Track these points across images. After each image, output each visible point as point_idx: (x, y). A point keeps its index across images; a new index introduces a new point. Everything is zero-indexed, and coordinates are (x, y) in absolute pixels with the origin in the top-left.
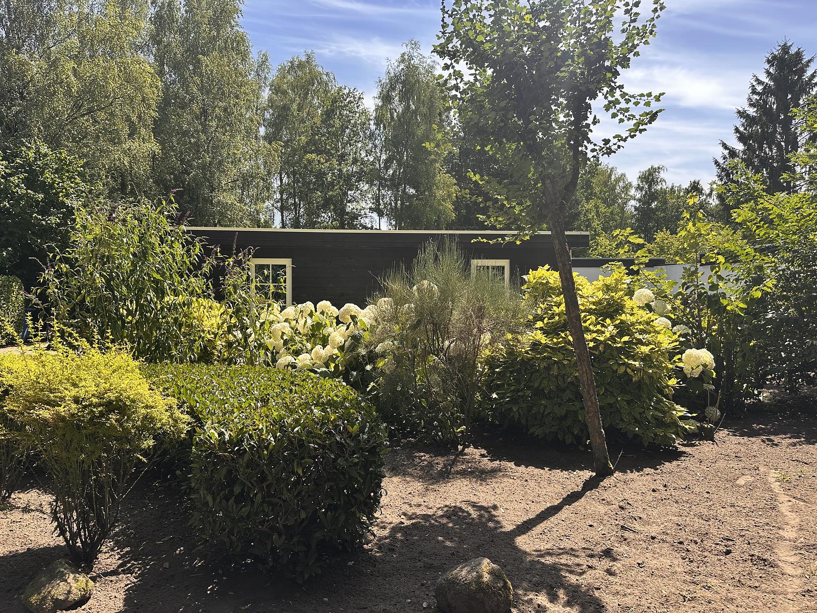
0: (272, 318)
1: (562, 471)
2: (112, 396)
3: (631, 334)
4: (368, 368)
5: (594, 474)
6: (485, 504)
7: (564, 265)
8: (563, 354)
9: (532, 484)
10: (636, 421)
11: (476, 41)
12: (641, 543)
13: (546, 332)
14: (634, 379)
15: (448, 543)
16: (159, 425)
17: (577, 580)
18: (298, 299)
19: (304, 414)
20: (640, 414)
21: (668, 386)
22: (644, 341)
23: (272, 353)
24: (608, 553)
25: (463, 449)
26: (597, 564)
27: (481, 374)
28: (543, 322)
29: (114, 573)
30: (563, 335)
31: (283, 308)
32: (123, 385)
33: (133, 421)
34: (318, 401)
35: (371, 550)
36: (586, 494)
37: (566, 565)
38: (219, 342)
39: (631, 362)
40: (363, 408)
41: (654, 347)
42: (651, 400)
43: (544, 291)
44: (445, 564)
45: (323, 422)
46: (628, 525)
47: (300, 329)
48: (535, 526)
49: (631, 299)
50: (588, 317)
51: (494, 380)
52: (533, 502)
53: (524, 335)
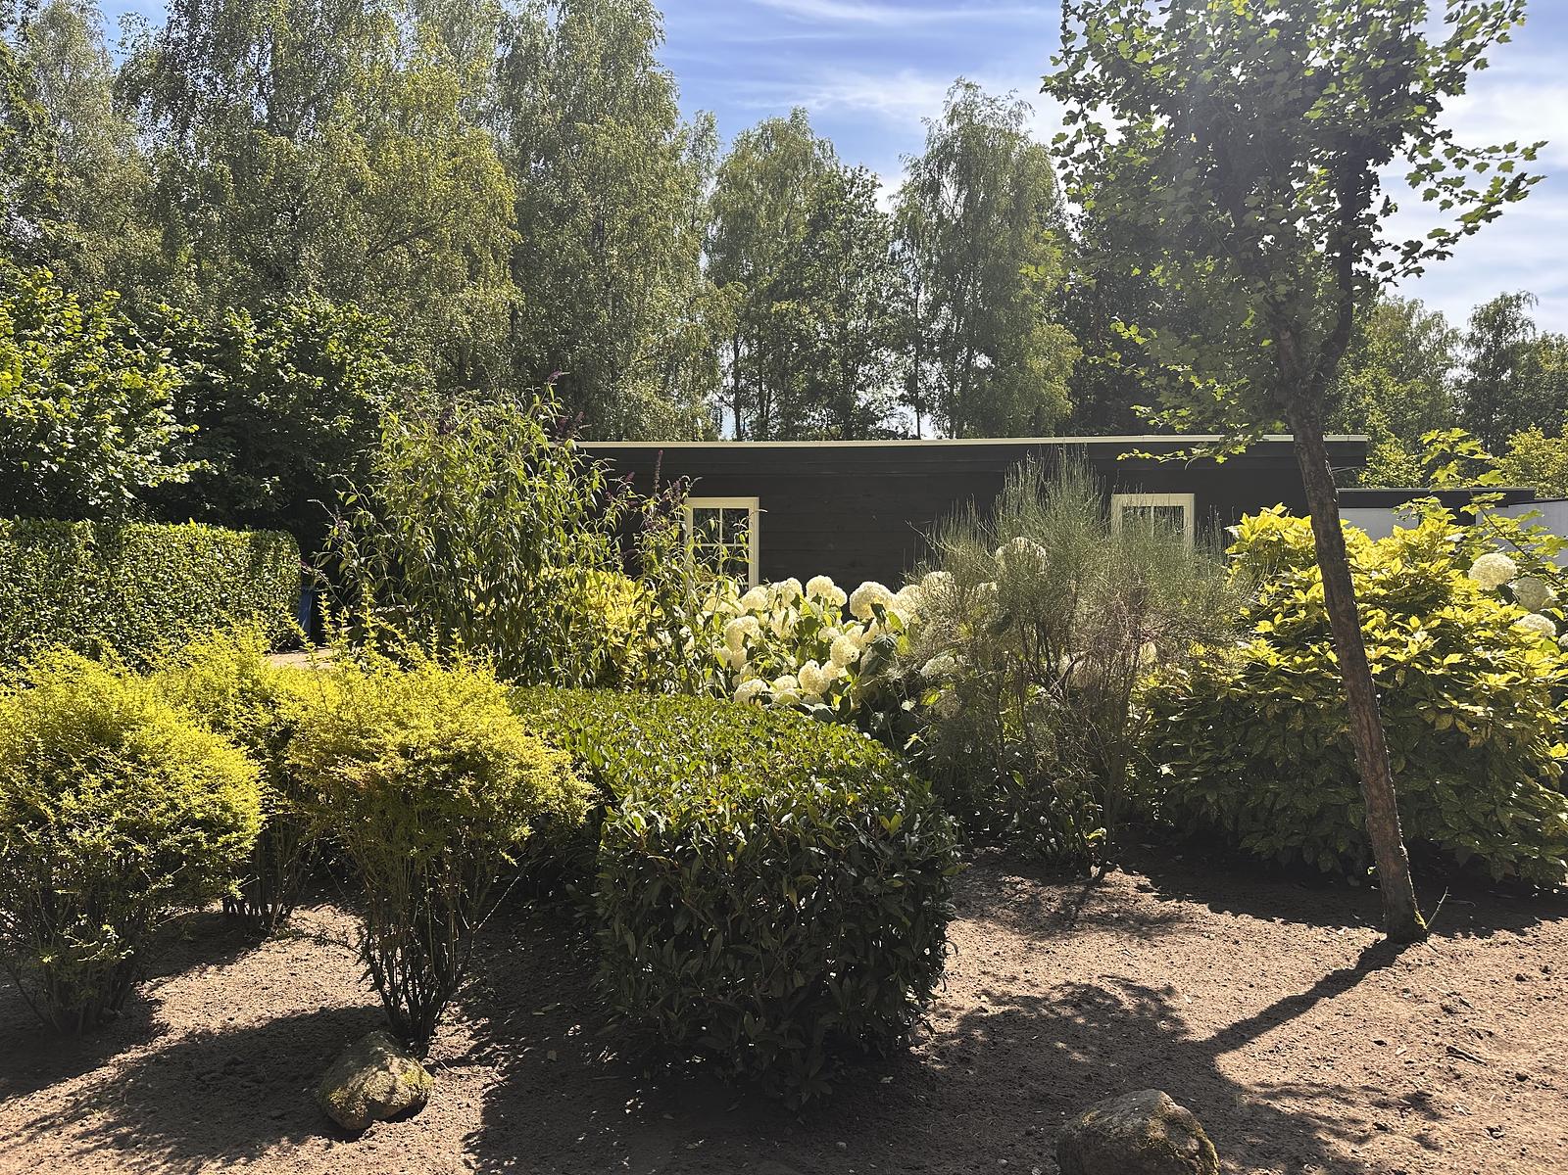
0: (724, 607)
1: (1310, 927)
2: (464, 744)
3: (1464, 649)
4: (907, 705)
5: (1384, 937)
6: (1150, 984)
7: (1322, 505)
8: (1315, 688)
9: (1248, 949)
10: (1476, 829)
11: (1135, 63)
12: (1494, 1086)
13: (1278, 642)
14: (1471, 742)
15: (1077, 1056)
16: (541, 799)
17: (1354, 1151)
18: (770, 573)
19: (798, 790)
20: (1486, 815)
21: (1548, 760)
22: (1495, 663)
23: (726, 673)
24: (1418, 1102)
25: (1102, 874)
26: (1397, 1123)
27: (1140, 726)
28: (1273, 622)
29: (463, 1061)
30: (1315, 649)
31: (743, 591)
32: (481, 727)
33: (499, 790)
34: (821, 767)
35: (925, 1058)
36: (1367, 976)
37: (1328, 1119)
38: (633, 652)
39: (1464, 706)
40: (907, 785)
41: (1518, 675)
42: (1510, 787)
43: (1274, 557)
44: (1073, 1096)
45: (836, 806)
46: (1462, 1046)
47: (776, 629)
48: (1257, 1035)
49: (1466, 575)
50: (1369, 614)
51: (1165, 738)
52: (1251, 986)
53: (1232, 649)
